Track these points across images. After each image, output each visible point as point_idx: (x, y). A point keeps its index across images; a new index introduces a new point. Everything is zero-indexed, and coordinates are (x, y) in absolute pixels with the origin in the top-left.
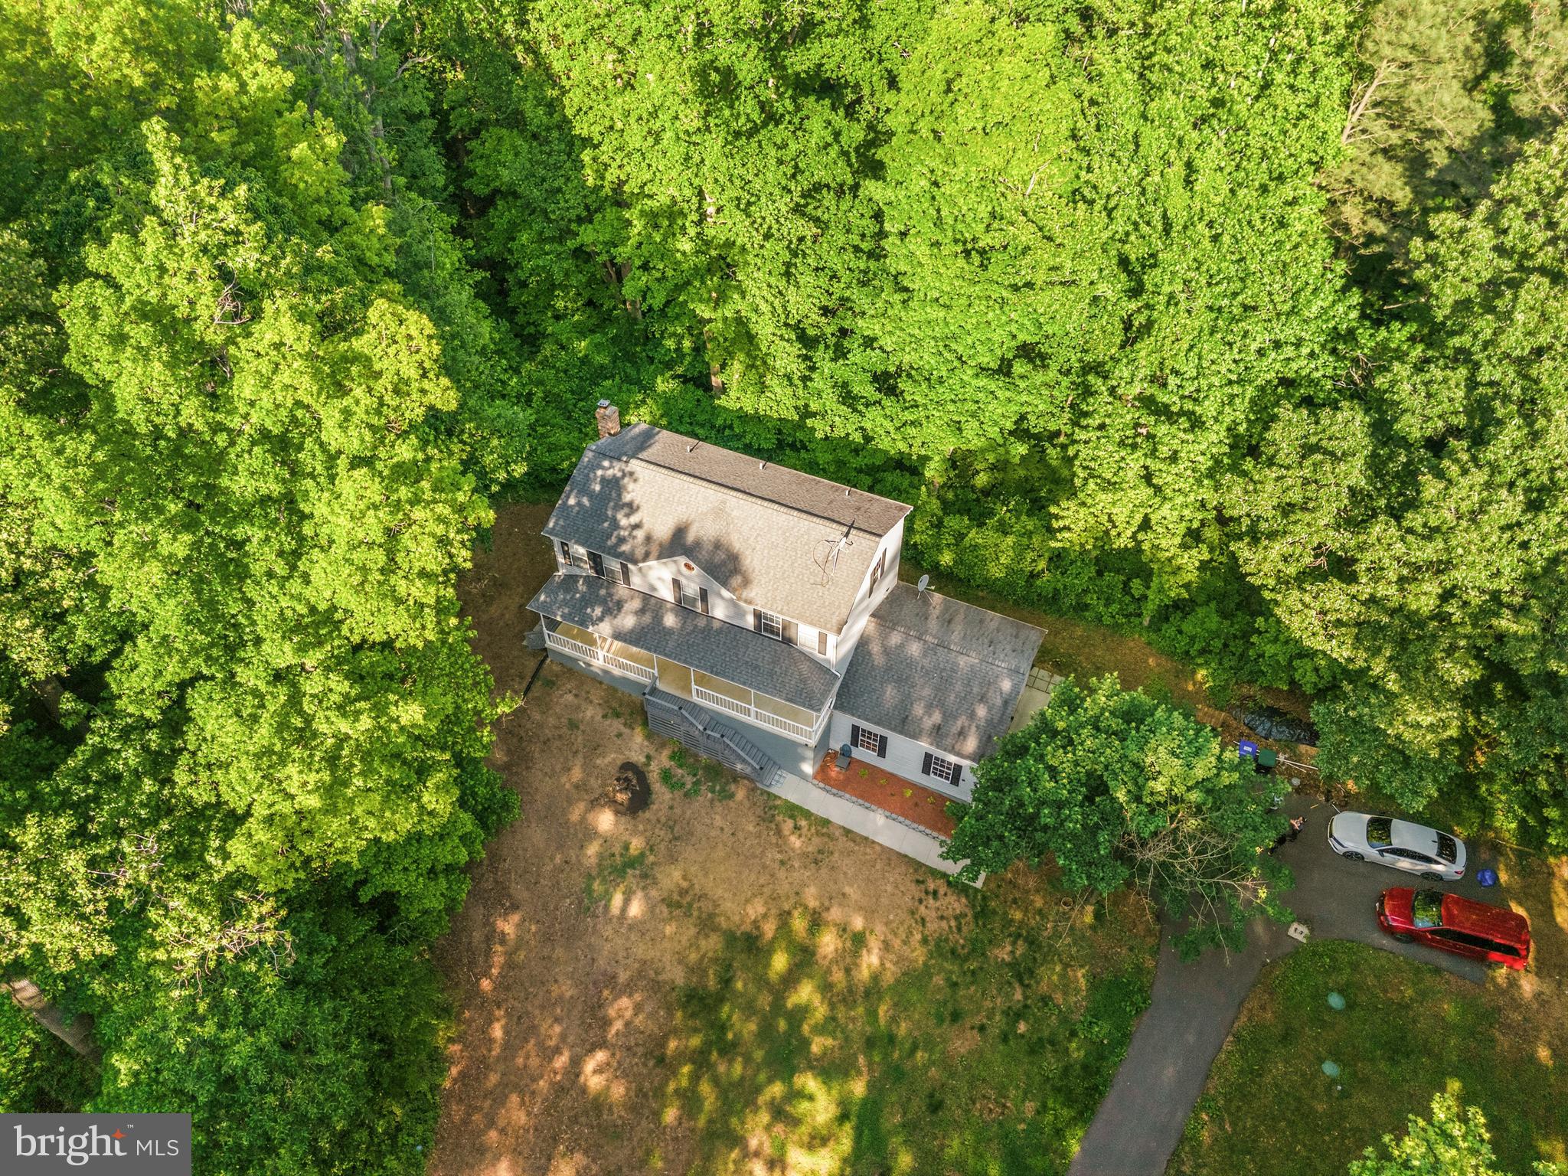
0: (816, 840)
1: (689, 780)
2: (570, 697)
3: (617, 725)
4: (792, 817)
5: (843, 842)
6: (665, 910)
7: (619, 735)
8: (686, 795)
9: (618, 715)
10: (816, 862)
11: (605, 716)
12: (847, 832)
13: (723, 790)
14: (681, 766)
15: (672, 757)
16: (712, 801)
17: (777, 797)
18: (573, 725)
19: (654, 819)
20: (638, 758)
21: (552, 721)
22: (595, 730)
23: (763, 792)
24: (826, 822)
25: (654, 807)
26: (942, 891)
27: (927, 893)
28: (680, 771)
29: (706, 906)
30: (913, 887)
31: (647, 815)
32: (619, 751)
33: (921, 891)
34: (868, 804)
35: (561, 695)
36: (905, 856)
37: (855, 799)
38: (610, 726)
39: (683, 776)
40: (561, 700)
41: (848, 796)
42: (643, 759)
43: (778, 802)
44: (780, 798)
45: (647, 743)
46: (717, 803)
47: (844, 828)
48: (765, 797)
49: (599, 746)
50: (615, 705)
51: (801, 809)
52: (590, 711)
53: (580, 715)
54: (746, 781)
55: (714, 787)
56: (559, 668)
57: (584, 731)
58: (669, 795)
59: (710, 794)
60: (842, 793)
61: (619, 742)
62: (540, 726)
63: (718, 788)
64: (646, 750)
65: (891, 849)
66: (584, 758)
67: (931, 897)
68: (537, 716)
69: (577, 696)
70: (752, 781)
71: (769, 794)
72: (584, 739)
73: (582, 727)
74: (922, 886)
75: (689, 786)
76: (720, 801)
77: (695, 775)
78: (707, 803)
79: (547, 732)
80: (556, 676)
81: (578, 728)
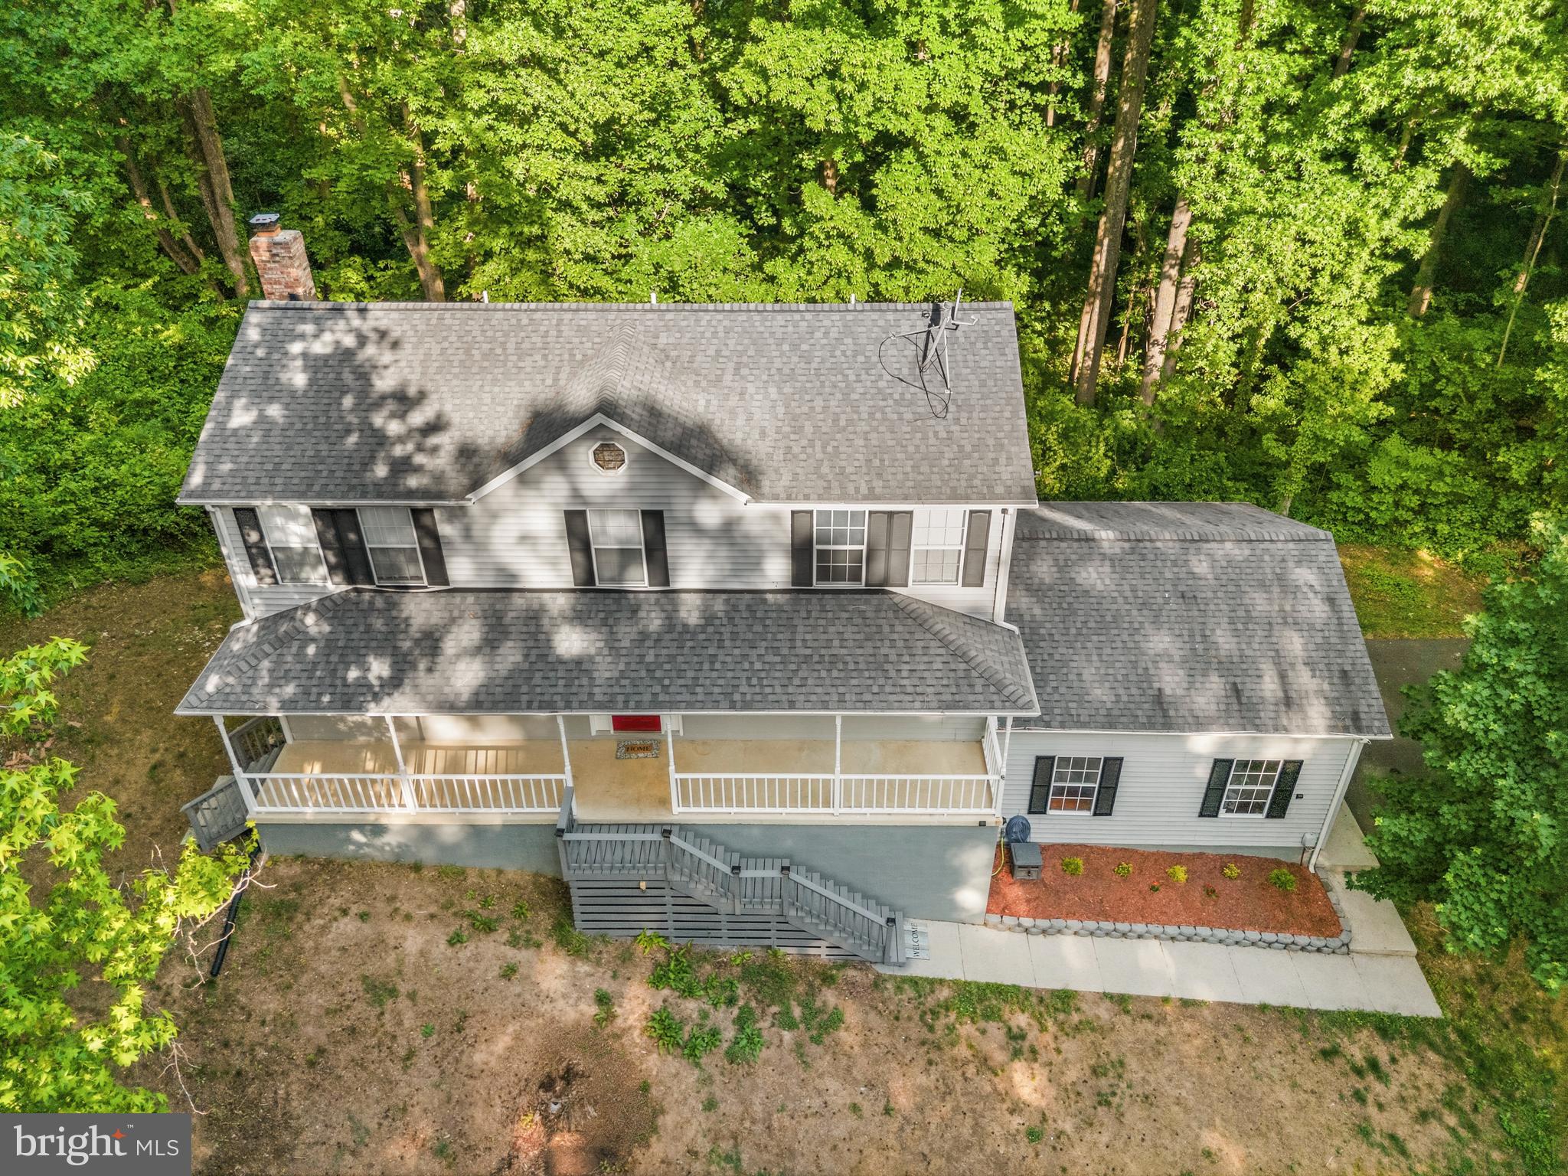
0: (1071, 1047)
1: (724, 1019)
2: (347, 926)
3: (493, 950)
4: (990, 1015)
5: (1129, 1033)
7: (509, 972)
8: (732, 1057)
9: (488, 928)
10: (1103, 1101)
11: (455, 941)
12: (1121, 1001)
13: (811, 1012)
14: (688, 992)
15: (658, 979)
16: (800, 1051)
17: (935, 983)
18: (380, 990)
19: (676, 1152)
20: (578, 1013)
21: (317, 1000)
22: (442, 983)
23: (901, 983)
24: (1065, 999)
26: (1382, 1052)
27: (1359, 1072)
28: (692, 1006)
30: (1326, 1072)
31: (659, 1147)
32: (522, 1011)
33: (1345, 1074)
34: (1123, 927)
35: (324, 929)
36: (1263, 1008)
37: (1091, 925)
38: (477, 958)
39: (705, 1015)
40: (327, 941)
41: (1075, 924)
42: (591, 1010)
43: (944, 993)
44: (942, 982)
45: (583, 968)
46: (814, 1049)
47: (1110, 997)
48: (910, 992)
49: (465, 1017)
50: (470, 905)
51: (1000, 990)
52: (413, 940)
53: (391, 960)
54: (851, 973)
55: (787, 1012)
56: (297, 869)
57: (412, 996)
58: (691, 1077)
59: (787, 1036)
60: (1059, 923)
61: (515, 988)
62: (288, 1024)
63: (797, 1012)
64: (588, 984)
65: (1227, 1005)
66: (437, 1062)
67: (1371, 1078)
68: (270, 1003)
69: (363, 917)
70: (863, 965)
71: (914, 982)
72: (419, 1015)
73: (403, 988)
74: (1339, 1061)
75: (729, 1033)
76: (817, 1040)
77: (731, 1001)
78: (791, 1059)
79: (312, 1032)
80: (297, 887)
81: (393, 993)
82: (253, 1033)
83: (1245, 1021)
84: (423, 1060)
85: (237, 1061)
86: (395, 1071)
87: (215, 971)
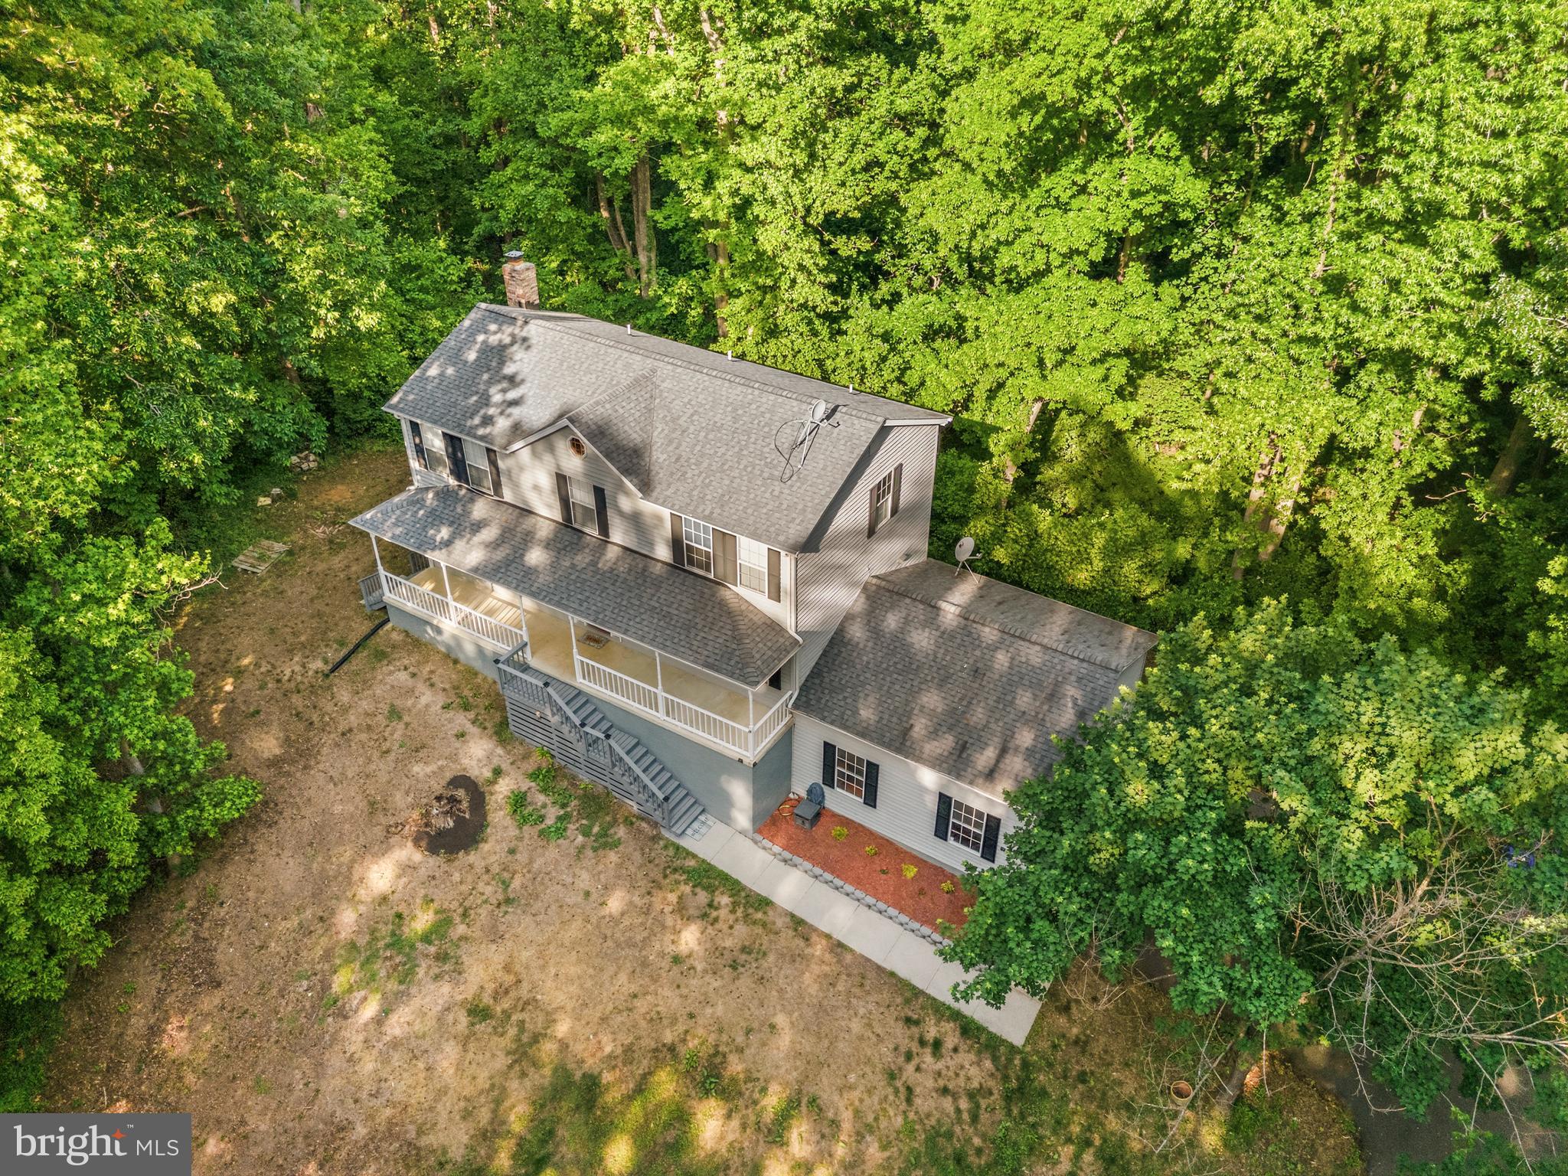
0: (741, 929)
2: (403, 676)
3: (461, 720)
4: (708, 888)
5: (787, 939)
6: (464, 1020)
7: (461, 735)
8: (541, 833)
9: (466, 707)
10: (734, 966)
11: (446, 707)
12: (797, 923)
13: (604, 834)
14: (544, 790)
15: (534, 776)
16: (581, 850)
17: (690, 855)
18: (395, 713)
19: (480, 865)
20: (480, 772)
21: (365, 705)
22: (425, 725)
23: (670, 845)
24: (764, 903)
25: (485, 847)
26: (950, 1042)
27: (922, 1043)
28: (541, 798)
29: (534, 1021)
30: (899, 1031)
31: (473, 857)
32: (453, 757)
33: (911, 1038)
34: (838, 882)
35: (391, 673)
36: (892, 974)
37: (818, 871)
38: (450, 721)
39: (544, 806)
40: (389, 679)
41: (808, 865)
42: (487, 774)
43: (691, 863)
44: (694, 856)
45: (500, 751)
46: (589, 853)
47: (793, 916)
48: (671, 852)
49: (423, 747)
50: (467, 693)
51: (725, 878)
52: (426, 697)
53: (410, 703)
54: (644, 825)
55: (591, 827)
56: (401, 637)
57: (407, 725)
58: (513, 832)
59: (580, 838)
60: (797, 860)
61: (458, 745)
62: (345, 710)
63: (596, 829)
64: (496, 761)
65: (868, 960)
66: (397, 761)
67: (928, 1050)
68: (344, 696)
69: (414, 675)
70: (655, 825)
71: (678, 848)
72: (404, 735)
73: (406, 718)
74: (915, 1030)
75: (550, 821)
76: (595, 850)
77: (564, 806)
78: (573, 851)
79: (353, 719)
80: (394, 647)
81: (400, 718)
82: (329, 707)
83: (872, 975)
84: (392, 756)
85: (315, 718)
86: (376, 755)
87: (333, 671)
